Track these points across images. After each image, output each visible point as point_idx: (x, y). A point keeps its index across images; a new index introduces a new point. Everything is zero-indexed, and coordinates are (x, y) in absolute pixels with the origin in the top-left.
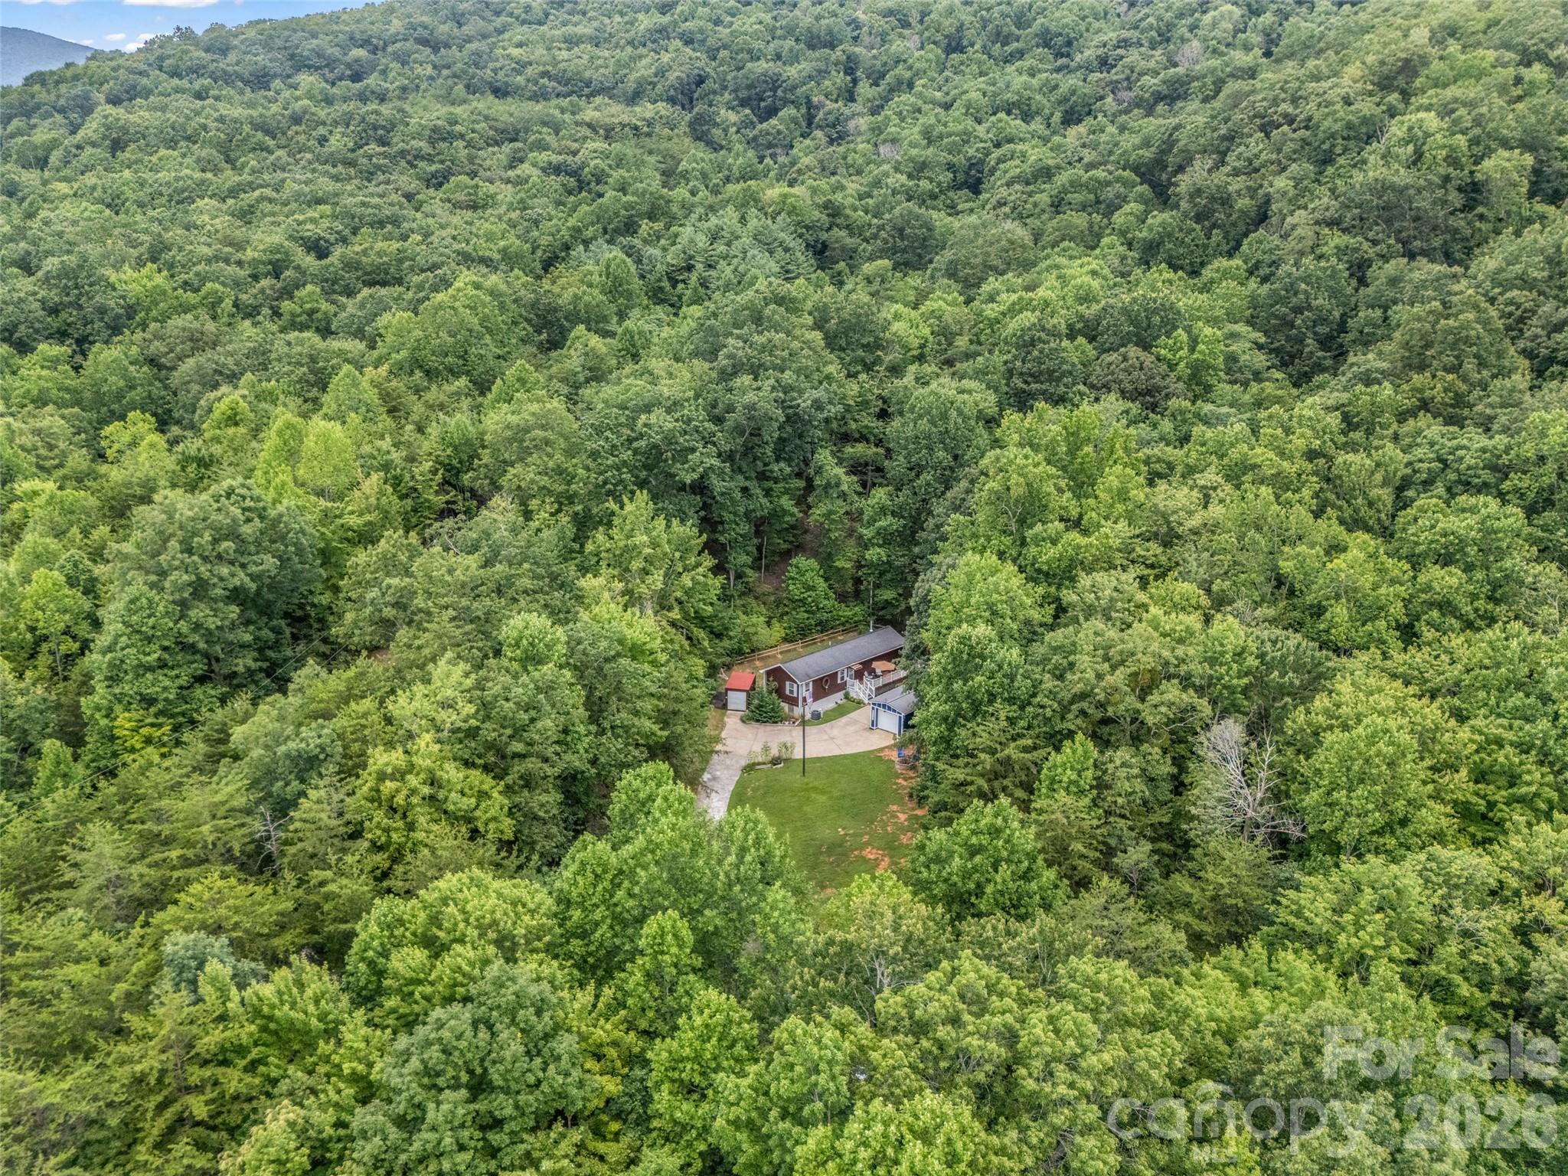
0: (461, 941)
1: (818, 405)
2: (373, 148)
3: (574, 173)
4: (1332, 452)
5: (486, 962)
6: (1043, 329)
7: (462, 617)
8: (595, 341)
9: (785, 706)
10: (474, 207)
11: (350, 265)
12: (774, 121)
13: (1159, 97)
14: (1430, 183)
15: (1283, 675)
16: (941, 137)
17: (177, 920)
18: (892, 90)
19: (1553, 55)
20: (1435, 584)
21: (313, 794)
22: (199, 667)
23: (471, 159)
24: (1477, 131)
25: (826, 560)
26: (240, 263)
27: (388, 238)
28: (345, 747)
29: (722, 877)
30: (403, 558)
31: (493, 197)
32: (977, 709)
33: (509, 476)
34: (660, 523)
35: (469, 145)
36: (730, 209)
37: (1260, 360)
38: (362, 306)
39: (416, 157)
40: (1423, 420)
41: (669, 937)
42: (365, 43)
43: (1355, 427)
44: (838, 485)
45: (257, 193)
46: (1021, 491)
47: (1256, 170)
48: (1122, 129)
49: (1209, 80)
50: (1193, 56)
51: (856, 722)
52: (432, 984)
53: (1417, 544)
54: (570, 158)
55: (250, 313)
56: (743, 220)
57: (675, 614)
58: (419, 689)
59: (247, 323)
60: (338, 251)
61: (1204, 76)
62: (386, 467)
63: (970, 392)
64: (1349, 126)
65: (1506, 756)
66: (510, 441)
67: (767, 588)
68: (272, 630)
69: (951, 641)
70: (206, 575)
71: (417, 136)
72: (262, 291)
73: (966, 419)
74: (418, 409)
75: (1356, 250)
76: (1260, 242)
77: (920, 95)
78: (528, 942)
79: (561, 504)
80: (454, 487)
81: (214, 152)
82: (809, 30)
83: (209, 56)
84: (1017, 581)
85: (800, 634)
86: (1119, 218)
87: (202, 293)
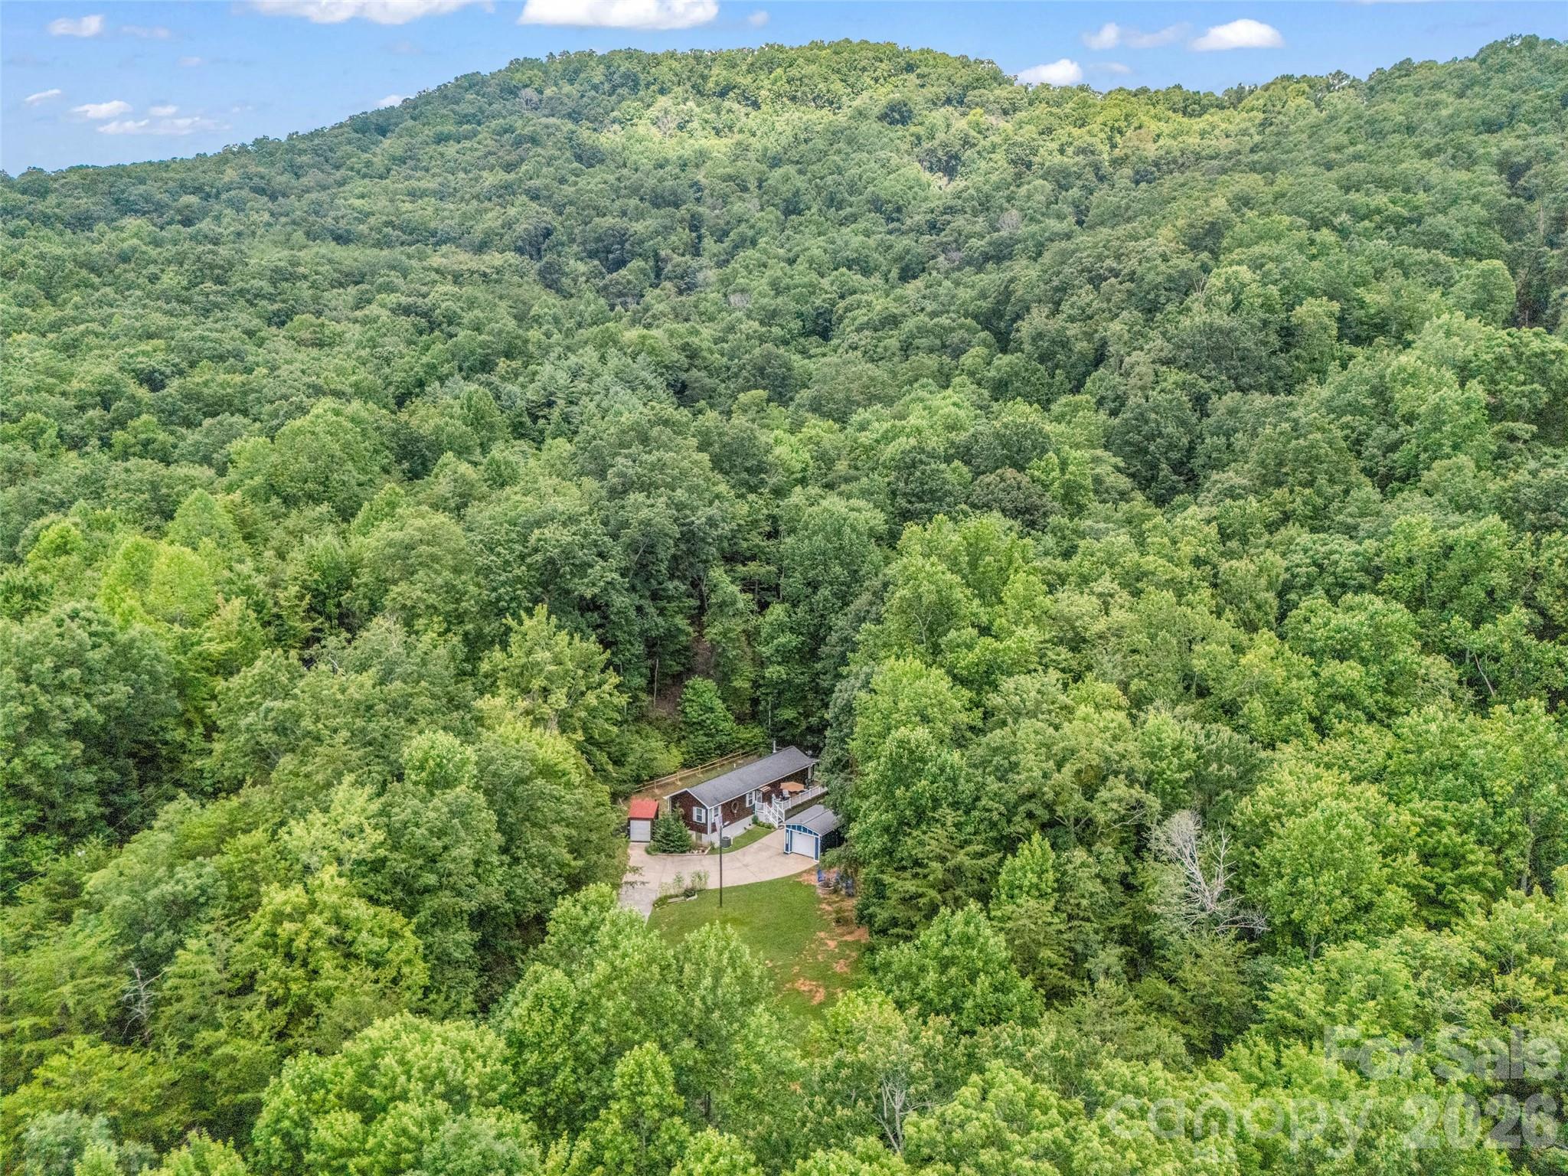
0: (404, 1097)
1: (711, 522)
2: (209, 286)
3: (425, 315)
4: (1215, 559)
5: (435, 1122)
6: (922, 451)
7: (358, 737)
8: (464, 468)
9: (693, 834)
10: (320, 345)
11: (189, 397)
12: (623, 272)
13: (987, 258)
14: (1253, 326)
15: (1220, 768)
16: (788, 288)
17: (35, 1102)
18: (736, 247)
19: (1337, 221)
20: (1338, 678)
21: (192, 944)
22: (31, 814)
23: (316, 299)
24: (1286, 282)
25: (724, 680)
26: (63, 394)
27: (232, 370)
28: (231, 888)
29: (698, 1003)
30: (284, 678)
31: (340, 335)
32: (921, 816)
33: (392, 595)
34: (563, 637)
35: (314, 286)
36: (590, 349)
37: (1124, 482)
38: (207, 434)
39: (256, 296)
40: (1291, 530)
41: (650, 1074)
42: (197, 190)
43: (1229, 537)
44: (734, 603)
45: (82, 327)
46: (934, 597)
47: (1090, 318)
48: (957, 284)
49: (1030, 243)
50: (1011, 223)
51: (768, 847)
52: (369, 1153)
53: (1313, 641)
54: (420, 301)
55: (76, 444)
56: (603, 359)
57: (579, 736)
58: (317, 817)
59: (73, 454)
60: (174, 384)
61: (1025, 240)
62: (247, 591)
63: (859, 510)
64: (1170, 278)
65: (1449, 837)
66: (393, 558)
67: (662, 712)
68: (117, 770)
69: (889, 746)
70: (46, 706)
71: (260, 275)
72: (91, 422)
73: (859, 534)
74: (278, 534)
75: (1194, 385)
76: (1103, 379)
77: (765, 251)
78: (482, 1094)
79: (450, 623)
80: (320, 613)
81: (32, 287)
82: (653, 190)
83: (26, 198)
84: (945, 683)
85: (698, 759)
86: (967, 360)
87: (23, 423)
